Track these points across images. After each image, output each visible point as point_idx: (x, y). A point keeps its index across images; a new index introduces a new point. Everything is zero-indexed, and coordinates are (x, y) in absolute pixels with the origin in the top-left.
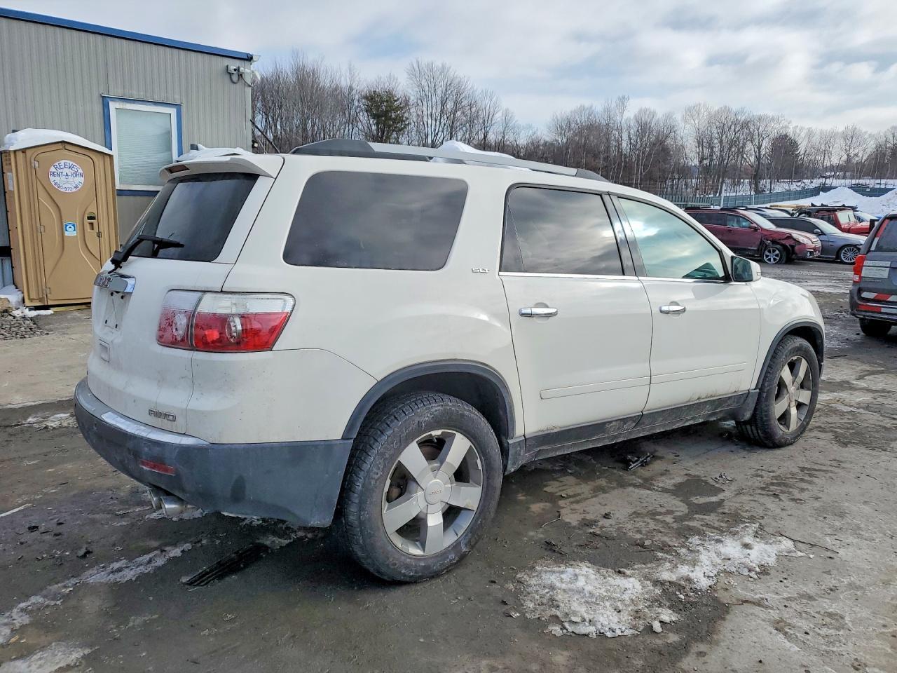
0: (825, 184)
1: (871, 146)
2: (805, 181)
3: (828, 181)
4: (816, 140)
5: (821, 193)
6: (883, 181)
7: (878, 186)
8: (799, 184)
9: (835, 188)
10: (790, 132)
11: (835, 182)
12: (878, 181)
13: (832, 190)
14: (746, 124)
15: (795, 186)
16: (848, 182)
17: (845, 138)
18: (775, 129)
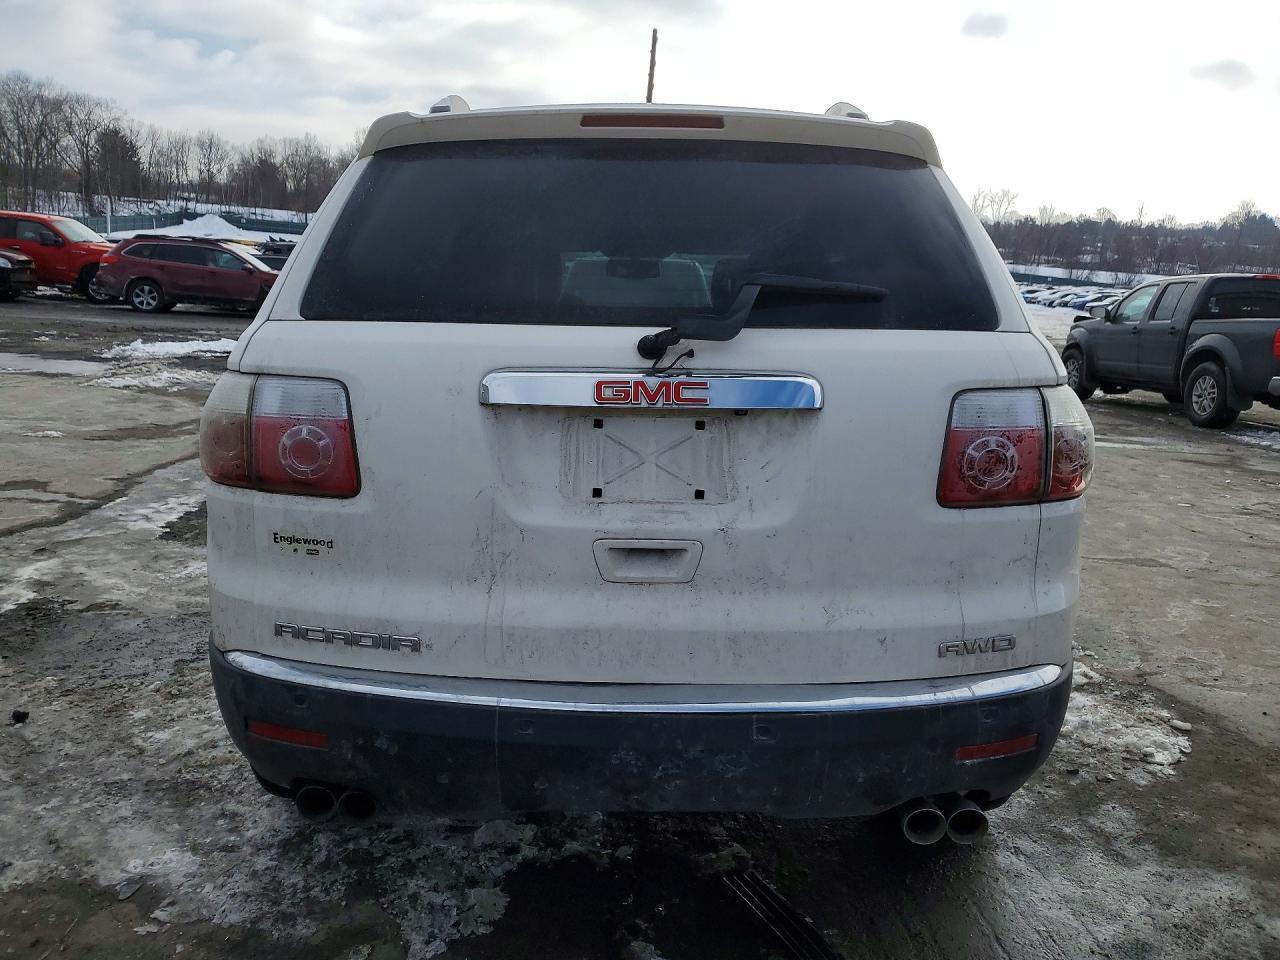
0: (187, 209)
1: (235, 159)
2: (160, 202)
3: (191, 205)
4: (163, 143)
5: (185, 221)
6: (259, 211)
7: (253, 217)
8: (151, 206)
9: (202, 215)
10: (125, 127)
11: (200, 208)
12: (253, 210)
13: (198, 219)
14: (57, 105)
15: (147, 209)
16: (216, 207)
17: (201, 145)
18: (103, 118)
